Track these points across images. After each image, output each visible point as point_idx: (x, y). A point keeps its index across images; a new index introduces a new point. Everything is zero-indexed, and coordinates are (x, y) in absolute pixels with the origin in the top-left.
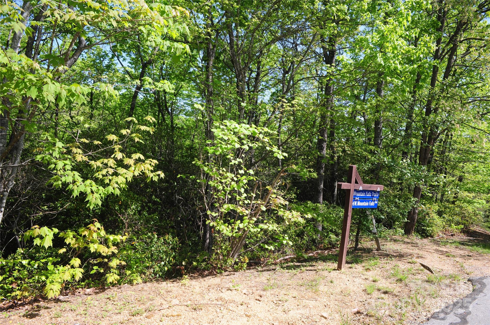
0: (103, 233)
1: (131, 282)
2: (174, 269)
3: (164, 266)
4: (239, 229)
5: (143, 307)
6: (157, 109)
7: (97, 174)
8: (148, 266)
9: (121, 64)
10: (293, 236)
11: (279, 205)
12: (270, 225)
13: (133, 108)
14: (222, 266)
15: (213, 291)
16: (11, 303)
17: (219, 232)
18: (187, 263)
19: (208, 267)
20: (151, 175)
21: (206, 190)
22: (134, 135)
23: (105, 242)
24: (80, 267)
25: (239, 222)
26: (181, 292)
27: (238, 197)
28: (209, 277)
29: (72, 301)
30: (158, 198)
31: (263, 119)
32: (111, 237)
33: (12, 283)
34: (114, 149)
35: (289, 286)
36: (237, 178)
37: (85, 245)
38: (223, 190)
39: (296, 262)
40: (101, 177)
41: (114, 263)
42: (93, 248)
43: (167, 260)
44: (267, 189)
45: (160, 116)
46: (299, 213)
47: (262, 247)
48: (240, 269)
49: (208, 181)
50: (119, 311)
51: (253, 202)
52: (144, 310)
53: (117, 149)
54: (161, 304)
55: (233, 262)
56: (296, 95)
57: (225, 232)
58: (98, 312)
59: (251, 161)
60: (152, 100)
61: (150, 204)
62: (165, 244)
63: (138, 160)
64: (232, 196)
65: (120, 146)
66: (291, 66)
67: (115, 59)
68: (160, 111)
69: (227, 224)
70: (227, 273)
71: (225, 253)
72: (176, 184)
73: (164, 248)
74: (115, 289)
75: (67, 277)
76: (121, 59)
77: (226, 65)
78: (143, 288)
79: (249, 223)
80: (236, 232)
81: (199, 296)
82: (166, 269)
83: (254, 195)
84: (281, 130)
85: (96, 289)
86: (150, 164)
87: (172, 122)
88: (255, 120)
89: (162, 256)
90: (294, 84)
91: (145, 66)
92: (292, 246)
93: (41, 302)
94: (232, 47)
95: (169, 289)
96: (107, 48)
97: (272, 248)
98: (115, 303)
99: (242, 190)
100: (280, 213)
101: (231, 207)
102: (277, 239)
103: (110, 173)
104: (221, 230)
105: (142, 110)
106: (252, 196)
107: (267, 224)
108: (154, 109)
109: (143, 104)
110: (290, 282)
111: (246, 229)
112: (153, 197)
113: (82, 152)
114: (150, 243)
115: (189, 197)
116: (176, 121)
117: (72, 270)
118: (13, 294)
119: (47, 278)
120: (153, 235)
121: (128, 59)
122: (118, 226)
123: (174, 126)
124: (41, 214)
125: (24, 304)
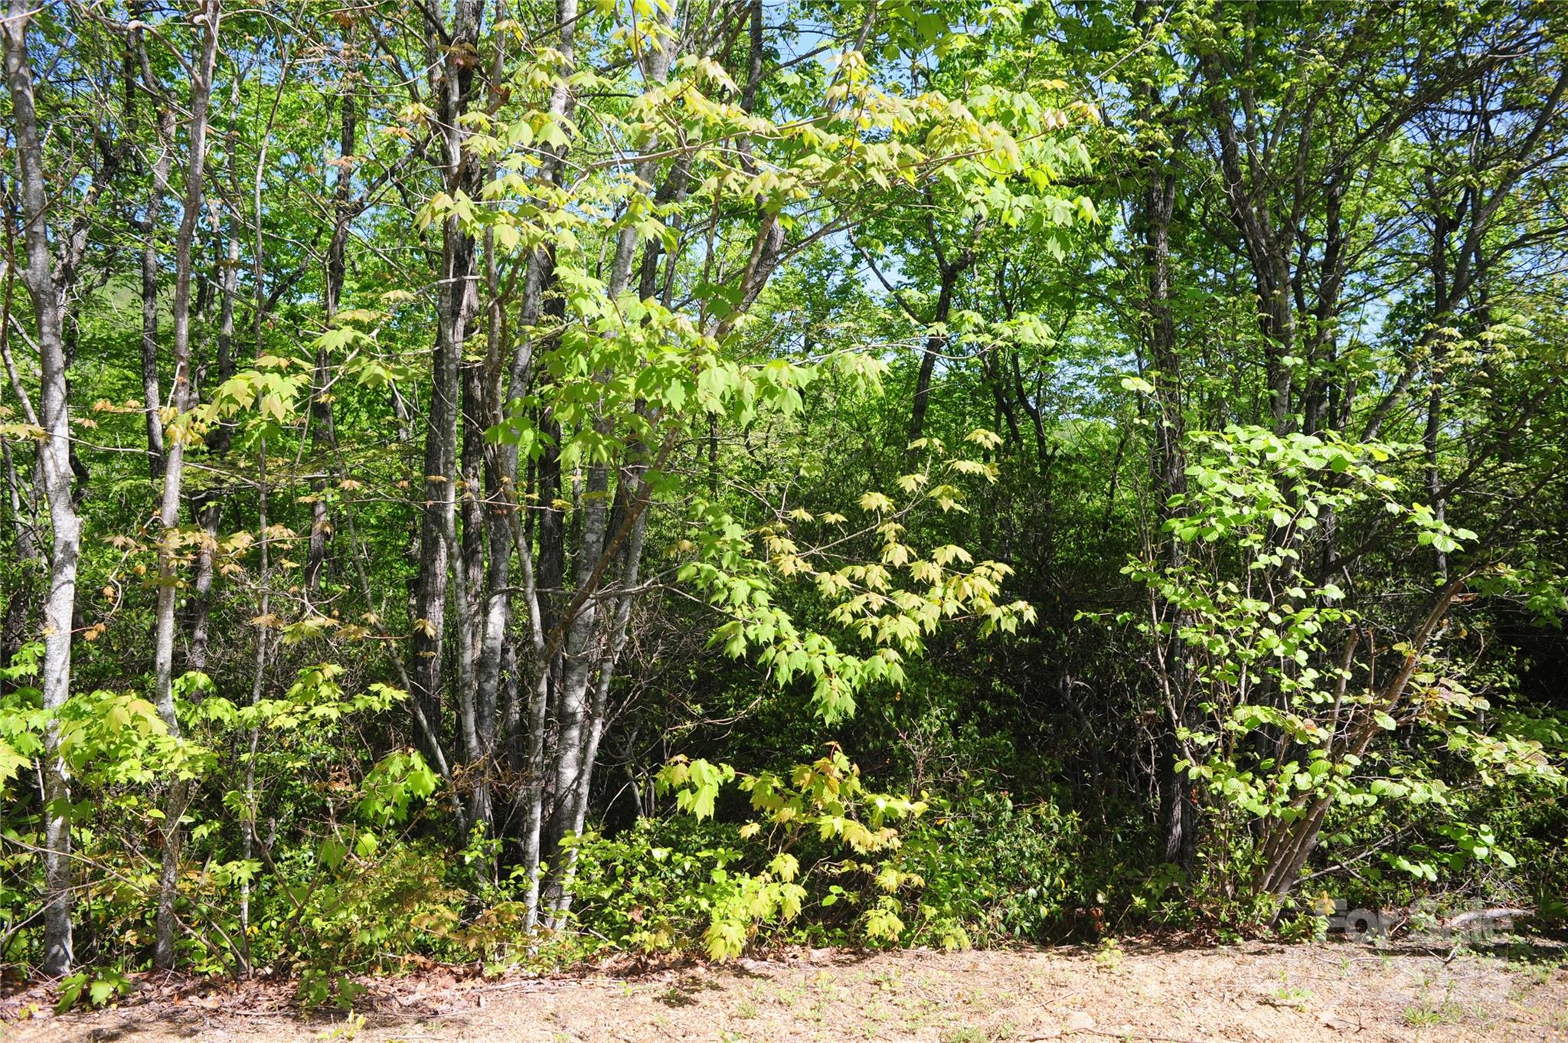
0: (856, 785)
1: (936, 943)
2: (1068, 916)
3: (1035, 901)
4: (1293, 791)
5: (977, 1022)
6: (990, 402)
7: (837, 611)
8: (989, 899)
9: (882, 279)
10: (1517, 834)
11: (1451, 712)
12: (1417, 786)
13: (920, 409)
14: (1234, 917)
15: (1209, 1000)
16: (632, 963)
17: (1220, 799)
18: (1111, 897)
19: (1186, 919)
20: (996, 612)
21: (1169, 659)
22: (936, 492)
23: (862, 814)
24: (796, 880)
25: (1294, 766)
26: (1098, 992)
27: (1286, 683)
28: (1192, 952)
29: (779, 977)
30: (1008, 684)
31: (1362, 402)
32: (882, 802)
33: (630, 908)
34: (883, 534)
35: (1514, 1025)
36: (1282, 614)
37: (810, 818)
38: (1233, 656)
39: (1538, 935)
40: (848, 619)
41: (890, 878)
42: (831, 825)
43: (1047, 882)
44: (1399, 655)
45: (1003, 423)
46: (1537, 746)
47: (1386, 866)
48: (1305, 935)
49: (1176, 627)
50: (911, 1025)
51: (1345, 699)
52: (983, 1034)
53: (891, 536)
54: (1037, 1022)
55: (1276, 909)
56: (1497, 303)
57: (1242, 800)
58: (851, 1018)
59: (1326, 555)
60: (974, 376)
61: (986, 703)
62: (1038, 831)
63: (955, 568)
64: (1263, 675)
65: (899, 526)
66: (1465, 199)
67: (863, 269)
68: (1002, 408)
69: (1249, 776)
70: (1254, 945)
71: (1245, 873)
73: (1034, 843)
74: (894, 958)
75: (763, 909)
76: (879, 264)
77: (1215, 234)
78: (975, 965)
79: (1332, 773)
80: (1284, 804)
81: (1158, 1010)
82: (1044, 911)
83: (1348, 675)
84: (1438, 436)
85: (839, 952)
86: (989, 578)
87: (1041, 441)
88: (1331, 411)
89: (1027, 869)
90: (1482, 265)
91: (950, 276)
92: (1513, 872)
93: (702, 970)
94: (1232, 174)
95: (1060, 977)
96: (839, 240)
97: (1426, 871)
98: (896, 1000)
99: (1302, 657)
100: (1456, 743)
101: (1262, 714)
102: (1447, 839)
103: (876, 608)
104: (1228, 792)
105: (948, 411)
106: (1340, 677)
107: (1405, 780)
108: (980, 404)
109: (947, 393)
110: (1517, 1009)
111: (1321, 793)
112: (996, 683)
113: (794, 549)
114: (992, 824)
115: (1110, 680)
116: (1053, 435)
117: (775, 887)
118: (636, 938)
119: (712, 905)
120: (999, 799)
121: (899, 261)
122: (892, 769)
123: (1049, 452)
124: (689, 724)
125: (661, 969)
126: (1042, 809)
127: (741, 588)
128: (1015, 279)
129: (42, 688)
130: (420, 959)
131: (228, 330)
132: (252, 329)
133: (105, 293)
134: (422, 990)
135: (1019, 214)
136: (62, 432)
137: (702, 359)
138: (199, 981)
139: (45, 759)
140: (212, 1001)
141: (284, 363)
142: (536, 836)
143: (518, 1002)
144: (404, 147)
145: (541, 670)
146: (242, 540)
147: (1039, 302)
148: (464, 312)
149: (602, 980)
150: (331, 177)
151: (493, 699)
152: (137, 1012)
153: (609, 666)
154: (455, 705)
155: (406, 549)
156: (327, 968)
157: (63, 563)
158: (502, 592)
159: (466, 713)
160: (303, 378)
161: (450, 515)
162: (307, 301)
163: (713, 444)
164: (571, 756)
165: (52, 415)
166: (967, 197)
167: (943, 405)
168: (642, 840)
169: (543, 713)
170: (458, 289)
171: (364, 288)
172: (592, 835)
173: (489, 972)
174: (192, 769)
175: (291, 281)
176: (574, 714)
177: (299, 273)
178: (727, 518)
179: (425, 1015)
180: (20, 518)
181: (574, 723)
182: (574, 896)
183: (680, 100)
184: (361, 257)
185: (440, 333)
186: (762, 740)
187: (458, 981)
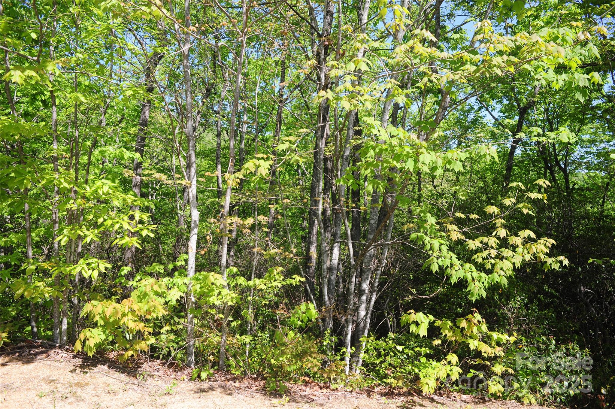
0: (484, 327)
1: (519, 399)
6: (542, 165)
7: (476, 256)
9: (492, 115)
13: (509, 169)
16: (387, 390)
18: (608, 391)
20: (550, 261)
22: (521, 205)
23: (486, 339)
24: (457, 365)
29: (448, 404)
30: (552, 288)
32: (495, 335)
33: (386, 369)
34: (495, 224)
37: (464, 340)
40: (480, 260)
41: (498, 369)
42: (473, 344)
45: (548, 174)
53: (499, 225)
60: (534, 154)
61: (541, 296)
62: (568, 356)
63: (528, 240)
65: (503, 221)
67: (484, 112)
68: (547, 167)
72: (580, 270)
74: (499, 403)
75: (442, 375)
76: (490, 109)
82: (572, 393)
85: (474, 398)
86: (545, 245)
87: (567, 181)
91: (523, 112)
93: (416, 398)
103: (493, 256)
105: (522, 170)
108: (537, 166)
109: (522, 162)
112: (546, 287)
113: (457, 229)
114: (545, 350)
115: (604, 290)
116: (573, 179)
117: (448, 367)
118: (389, 381)
119: (420, 371)
120: (549, 340)
121: (499, 107)
122: (497, 321)
123: (571, 186)
124: (411, 297)
125: (399, 395)
126: (571, 346)
127: (436, 243)
128: (554, 112)
129: (186, 270)
130: (307, 379)
131: (243, 146)
132: (250, 145)
133: (204, 135)
134: (308, 391)
135: (561, 83)
136: (194, 182)
137: (421, 150)
138: (233, 376)
139: (187, 294)
140: (237, 384)
141: (265, 156)
142: (349, 337)
143: (344, 400)
144: (302, 76)
145: (353, 273)
146: (250, 221)
147: (565, 121)
148: (325, 136)
149: (376, 396)
150: (277, 90)
151: (334, 283)
152: (214, 384)
153: (379, 272)
154: (319, 284)
155: (301, 225)
156: (275, 378)
157: (194, 228)
158: (338, 242)
159: (324, 287)
160: (271, 162)
161: (320, 212)
162: (268, 134)
163: (419, 184)
164: (363, 306)
165: (192, 177)
166: (536, 77)
167: (519, 167)
168: (390, 342)
169: (353, 289)
170: (323, 128)
171: (288, 128)
172: (372, 338)
173: (333, 387)
174: (232, 301)
175: (263, 128)
176: (364, 290)
177: (266, 124)
178: (429, 215)
179: (309, 400)
180: (179, 211)
181: (364, 294)
182: (363, 361)
183: (412, 48)
184: (287, 118)
185: (317, 144)
186: (440, 306)
187: (321, 389)
